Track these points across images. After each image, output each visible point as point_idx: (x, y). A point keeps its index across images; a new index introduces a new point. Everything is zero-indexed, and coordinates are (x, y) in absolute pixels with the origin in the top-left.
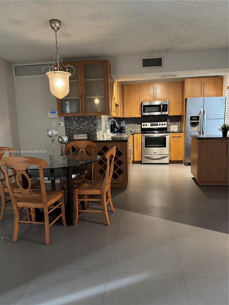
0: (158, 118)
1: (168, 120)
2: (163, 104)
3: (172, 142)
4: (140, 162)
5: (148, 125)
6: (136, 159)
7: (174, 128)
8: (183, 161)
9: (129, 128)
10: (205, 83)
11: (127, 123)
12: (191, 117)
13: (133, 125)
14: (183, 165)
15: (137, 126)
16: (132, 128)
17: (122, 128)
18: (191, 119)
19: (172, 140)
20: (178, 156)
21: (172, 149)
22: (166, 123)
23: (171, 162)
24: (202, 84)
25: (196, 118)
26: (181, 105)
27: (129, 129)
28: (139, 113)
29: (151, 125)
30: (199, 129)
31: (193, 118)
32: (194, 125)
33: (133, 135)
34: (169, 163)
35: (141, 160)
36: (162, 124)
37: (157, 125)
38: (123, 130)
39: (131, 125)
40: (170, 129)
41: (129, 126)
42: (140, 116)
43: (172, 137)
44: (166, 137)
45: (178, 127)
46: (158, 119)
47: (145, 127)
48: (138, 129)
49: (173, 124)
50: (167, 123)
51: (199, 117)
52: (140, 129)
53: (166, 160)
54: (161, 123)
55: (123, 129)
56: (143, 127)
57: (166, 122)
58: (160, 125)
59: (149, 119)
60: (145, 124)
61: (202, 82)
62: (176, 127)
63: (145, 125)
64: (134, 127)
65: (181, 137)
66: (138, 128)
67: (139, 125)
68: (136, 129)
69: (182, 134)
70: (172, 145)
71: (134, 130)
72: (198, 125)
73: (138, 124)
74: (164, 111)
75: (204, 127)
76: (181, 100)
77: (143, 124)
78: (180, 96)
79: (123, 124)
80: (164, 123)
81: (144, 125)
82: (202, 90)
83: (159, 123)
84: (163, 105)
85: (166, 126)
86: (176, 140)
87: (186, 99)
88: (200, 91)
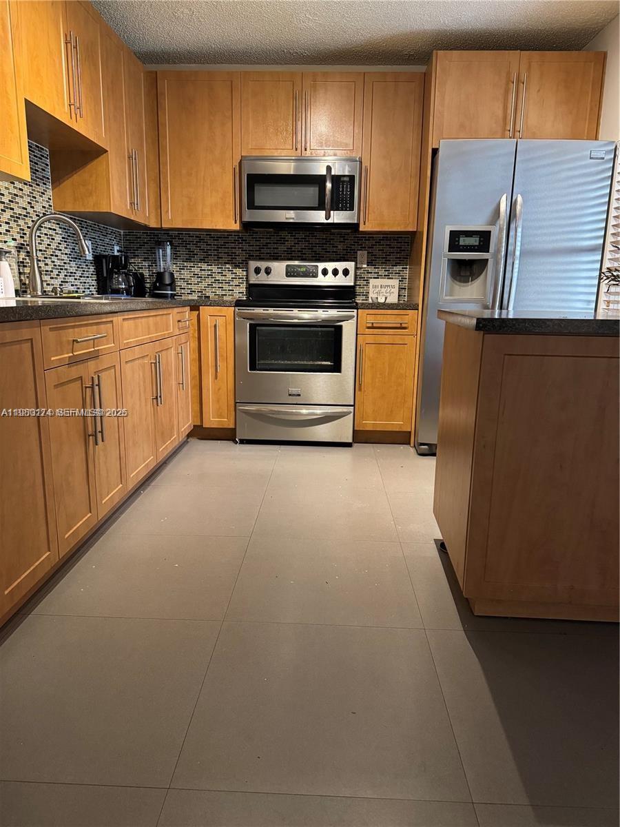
0: (317, 241)
1: (362, 255)
2: (333, 173)
3: (369, 351)
4: (228, 435)
5: (278, 273)
6: (212, 420)
7: (384, 289)
8: (410, 432)
9: (195, 280)
10: (524, 77)
11: (188, 260)
12: (455, 235)
13: (215, 269)
14: (412, 450)
15: (229, 276)
16: (209, 281)
17: (160, 276)
18: (454, 246)
19: (370, 339)
20: (392, 411)
21: (367, 379)
22: (350, 265)
23: (362, 437)
24: (509, 81)
25: (474, 241)
26: (415, 182)
27: (194, 288)
28: (232, 213)
29: (290, 273)
30: (485, 294)
31: (464, 241)
32: (464, 271)
33: (199, 310)
34: (350, 441)
35: (232, 426)
36: (335, 272)
37: (315, 276)
38: (163, 286)
39: (204, 266)
40: (367, 295)
41: (197, 270)
42: (236, 227)
43: (368, 328)
44: (341, 326)
45: (400, 289)
46: (318, 249)
47: (262, 279)
48: (237, 290)
49: (382, 272)
50: (356, 268)
51: (489, 233)
52: (243, 288)
53: (342, 430)
54: (330, 266)
55: (167, 281)
56: (254, 279)
57: (353, 263)
58: (325, 272)
59: (282, 248)
60: (263, 265)
61: (509, 73)
62: (393, 287)
63: (263, 271)
64: (219, 277)
65: (405, 328)
66: (236, 282)
67: (239, 271)
68: (226, 287)
69: (411, 317)
70: (367, 365)
71: (219, 292)
72: (482, 277)
73: (237, 266)
74: (337, 210)
75: (506, 289)
76: (413, 162)
77: (253, 264)
78: (411, 142)
79: (166, 260)
80: (340, 266)
81: (257, 271)
82: (509, 111)
83: (321, 266)
84: (336, 180)
85: (349, 281)
86: (385, 339)
87: (435, 151)
88: (500, 113)
